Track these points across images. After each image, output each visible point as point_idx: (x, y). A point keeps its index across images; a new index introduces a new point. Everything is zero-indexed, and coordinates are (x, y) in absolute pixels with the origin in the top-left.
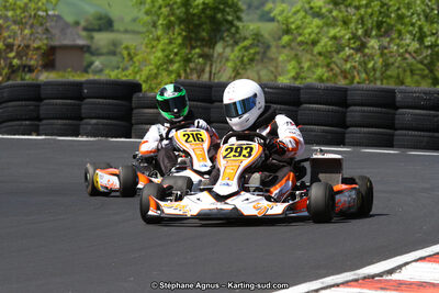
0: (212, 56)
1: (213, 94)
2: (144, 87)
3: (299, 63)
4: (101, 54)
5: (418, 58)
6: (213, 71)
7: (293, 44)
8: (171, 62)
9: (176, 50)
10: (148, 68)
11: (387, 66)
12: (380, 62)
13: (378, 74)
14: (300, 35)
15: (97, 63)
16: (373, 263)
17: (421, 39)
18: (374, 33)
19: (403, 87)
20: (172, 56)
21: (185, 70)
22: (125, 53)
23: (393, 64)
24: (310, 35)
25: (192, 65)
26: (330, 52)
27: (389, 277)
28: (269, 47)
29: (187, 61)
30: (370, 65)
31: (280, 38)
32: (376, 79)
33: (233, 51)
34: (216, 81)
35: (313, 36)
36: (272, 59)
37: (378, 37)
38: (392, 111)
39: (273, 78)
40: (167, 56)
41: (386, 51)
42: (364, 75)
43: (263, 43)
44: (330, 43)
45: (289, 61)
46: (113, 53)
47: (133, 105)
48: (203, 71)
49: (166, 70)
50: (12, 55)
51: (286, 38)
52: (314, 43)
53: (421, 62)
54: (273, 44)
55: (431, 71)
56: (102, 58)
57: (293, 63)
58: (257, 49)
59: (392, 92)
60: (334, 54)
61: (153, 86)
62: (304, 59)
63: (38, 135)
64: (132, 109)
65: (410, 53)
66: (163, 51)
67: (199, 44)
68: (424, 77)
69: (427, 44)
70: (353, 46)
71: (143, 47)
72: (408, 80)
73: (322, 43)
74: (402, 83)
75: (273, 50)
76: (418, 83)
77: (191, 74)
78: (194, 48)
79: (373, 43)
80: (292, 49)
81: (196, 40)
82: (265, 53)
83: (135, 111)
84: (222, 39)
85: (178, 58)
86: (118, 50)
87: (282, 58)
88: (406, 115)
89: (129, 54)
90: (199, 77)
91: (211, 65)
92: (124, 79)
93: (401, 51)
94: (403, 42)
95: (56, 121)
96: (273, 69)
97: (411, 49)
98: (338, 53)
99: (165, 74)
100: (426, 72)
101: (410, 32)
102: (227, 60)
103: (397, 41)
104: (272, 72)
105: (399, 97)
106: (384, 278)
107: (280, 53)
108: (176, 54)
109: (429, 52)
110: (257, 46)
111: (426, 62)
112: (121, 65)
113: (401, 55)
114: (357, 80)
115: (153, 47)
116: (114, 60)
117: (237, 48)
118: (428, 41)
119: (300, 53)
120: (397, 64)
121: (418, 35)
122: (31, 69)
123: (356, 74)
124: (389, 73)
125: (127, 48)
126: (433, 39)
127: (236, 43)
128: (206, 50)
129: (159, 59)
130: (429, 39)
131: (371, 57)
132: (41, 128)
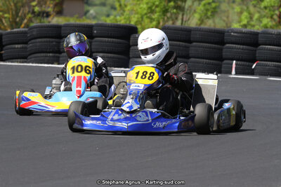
0: (184, 8)
4: (95, 5)
6: (184, 19)
8: (153, 12)
9: (157, 3)
10: (137, 16)
15: (92, 11)
20: (153, 8)
21: (164, 19)
25: (169, 15)
29: (165, 11)
33: (199, 5)
34: (186, 25)
40: (150, 8)
46: (104, 5)
47: (131, 44)
48: (177, 18)
49: (148, 17)
50: (34, 3)
56: (96, 8)
58: (216, 4)
63: (59, 64)
64: (130, 46)
66: (147, 3)
77: (167, 21)
78: (170, 1)
83: (132, 48)
85: (158, 9)
89: (120, 5)
90: (173, 23)
91: (183, 15)
96: (225, 19)
102: (195, 11)
104: (224, 21)
108: (157, 6)
116: (105, 10)
122: (48, 15)
128: (180, 3)
129: (144, 9)
132: (61, 59)
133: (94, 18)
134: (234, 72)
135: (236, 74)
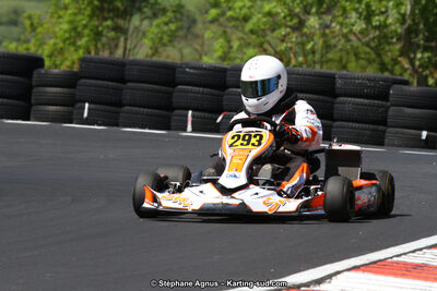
0: (128, 30)
1: (127, 73)
2: (47, 63)
3: (229, 41)
5: (364, 40)
6: (128, 47)
7: (222, 19)
8: (79, 35)
9: (84, 22)
10: (52, 42)
11: (328, 47)
12: (320, 42)
13: (317, 57)
14: (230, 9)
16: (300, 271)
17: (368, 18)
18: (314, 10)
19: (345, 72)
20: (80, 29)
21: (96, 46)
22: (27, 23)
23: (335, 46)
24: (241, 9)
25: (104, 40)
26: (264, 30)
27: (317, 288)
28: (194, 21)
29: (98, 35)
30: (309, 46)
31: (207, 12)
32: (315, 63)
33: (151, 25)
34: (131, 58)
35: (245, 11)
36: (197, 36)
37: (319, 14)
38: (330, 99)
39: (197, 56)
40: (75, 29)
41: (327, 31)
42: (301, 59)
43: (188, 17)
44: (264, 19)
45: (217, 39)
46: (14, 23)
47: (34, 83)
48: (116, 46)
49: (74, 44)
51: (213, 12)
52: (246, 19)
53: (368, 45)
54: (199, 18)
55: (379, 55)
57: (221, 40)
58: (179, 24)
59: (332, 77)
60: (268, 32)
61: (58, 62)
62: (234, 37)
64: (32, 87)
65: (355, 34)
66: (70, 22)
67: (111, 15)
68: (370, 62)
69: (374, 24)
70: (289, 24)
71: (48, 17)
72: (352, 65)
73: (254, 20)
74: (344, 67)
75: (200, 25)
76: (364, 68)
78: (106, 19)
79: (313, 21)
80: (221, 25)
81: (109, 11)
82: (189, 28)
83: (35, 90)
84: (140, 10)
86: (21, 19)
87: (208, 34)
88: (347, 104)
89: (32, 25)
90: (111, 53)
91: (126, 40)
92: (25, 52)
93: (345, 31)
94: (347, 20)
96: (198, 47)
97: (357, 28)
98: (273, 30)
99: (72, 49)
100: (373, 56)
101: (356, 10)
102: (144, 35)
103: (341, 19)
104: (197, 50)
105: (339, 83)
106: (312, 288)
107: (206, 29)
108: (85, 26)
109: (377, 33)
110: (181, 20)
111: (373, 44)
112: (22, 37)
113: (345, 36)
114: (293, 62)
115: (60, 17)
116: (15, 30)
117: (156, 22)
118: (376, 21)
119: (228, 30)
120: (340, 47)
121: (364, 13)
123: (292, 55)
124: (330, 56)
125: (30, 17)
126: (382, 18)
127: (155, 15)
128: (121, 22)
129: (66, 32)
130: (377, 18)
131: (310, 37)
134: (189, 128)
135: (194, 130)
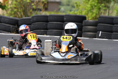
8: (93, 9)
9: (95, 5)
10: (85, 11)
20: (94, 7)
21: (99, 12)
29: (100, 9)
40: (92, 7)
46: (68, 5)
50: (33, 4)
63: (47, 35)
64: (82, 26)
66: (91, 5)
83: (84, 27)
85: (96, 8)
89: (77, 6)
91: (109, 10)
95: (53, 30)
122: (40, 10)
125: (76, 3)
128: (107, 4)
129: (89, 8)
132: (48, 32)
133: (64, 12)
